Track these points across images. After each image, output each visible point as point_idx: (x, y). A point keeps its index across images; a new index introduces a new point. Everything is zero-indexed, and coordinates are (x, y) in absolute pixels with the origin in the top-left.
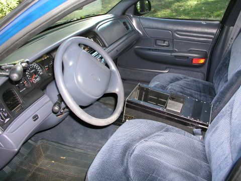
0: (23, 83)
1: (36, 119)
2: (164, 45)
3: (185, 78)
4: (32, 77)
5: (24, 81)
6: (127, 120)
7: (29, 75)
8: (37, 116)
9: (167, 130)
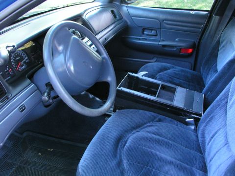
0: (8, 71)
1: (23, 110)
2: (152, 34)
3: (173, 67)
4: (17, 64)
5: (9, 69)
6: (117, 110)
7: (14, 62)
8: (24, 106)
9: (159, 121)
